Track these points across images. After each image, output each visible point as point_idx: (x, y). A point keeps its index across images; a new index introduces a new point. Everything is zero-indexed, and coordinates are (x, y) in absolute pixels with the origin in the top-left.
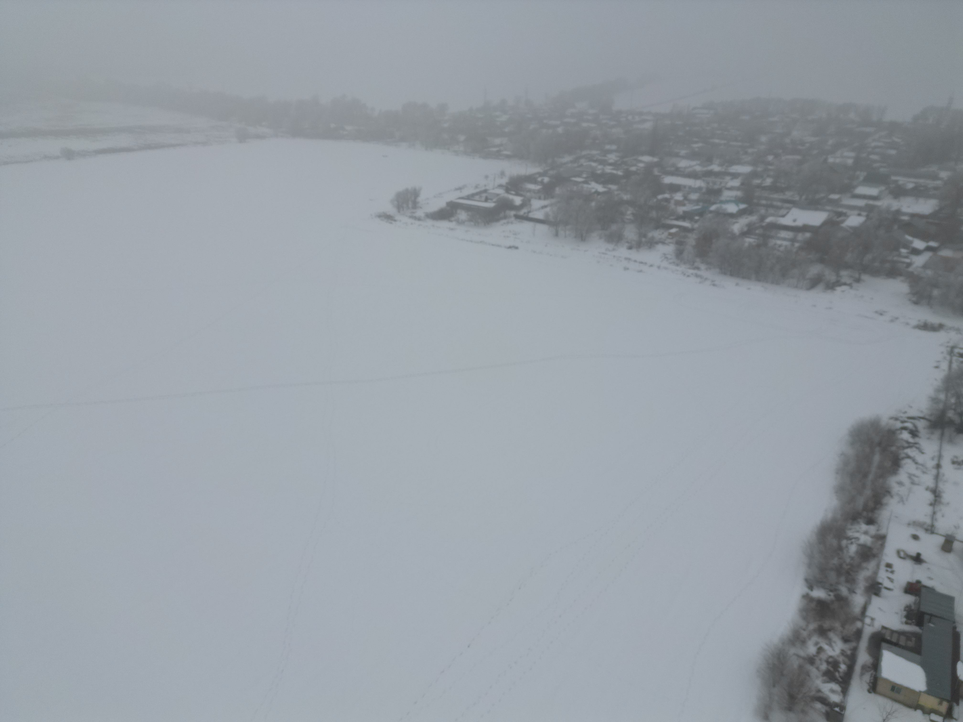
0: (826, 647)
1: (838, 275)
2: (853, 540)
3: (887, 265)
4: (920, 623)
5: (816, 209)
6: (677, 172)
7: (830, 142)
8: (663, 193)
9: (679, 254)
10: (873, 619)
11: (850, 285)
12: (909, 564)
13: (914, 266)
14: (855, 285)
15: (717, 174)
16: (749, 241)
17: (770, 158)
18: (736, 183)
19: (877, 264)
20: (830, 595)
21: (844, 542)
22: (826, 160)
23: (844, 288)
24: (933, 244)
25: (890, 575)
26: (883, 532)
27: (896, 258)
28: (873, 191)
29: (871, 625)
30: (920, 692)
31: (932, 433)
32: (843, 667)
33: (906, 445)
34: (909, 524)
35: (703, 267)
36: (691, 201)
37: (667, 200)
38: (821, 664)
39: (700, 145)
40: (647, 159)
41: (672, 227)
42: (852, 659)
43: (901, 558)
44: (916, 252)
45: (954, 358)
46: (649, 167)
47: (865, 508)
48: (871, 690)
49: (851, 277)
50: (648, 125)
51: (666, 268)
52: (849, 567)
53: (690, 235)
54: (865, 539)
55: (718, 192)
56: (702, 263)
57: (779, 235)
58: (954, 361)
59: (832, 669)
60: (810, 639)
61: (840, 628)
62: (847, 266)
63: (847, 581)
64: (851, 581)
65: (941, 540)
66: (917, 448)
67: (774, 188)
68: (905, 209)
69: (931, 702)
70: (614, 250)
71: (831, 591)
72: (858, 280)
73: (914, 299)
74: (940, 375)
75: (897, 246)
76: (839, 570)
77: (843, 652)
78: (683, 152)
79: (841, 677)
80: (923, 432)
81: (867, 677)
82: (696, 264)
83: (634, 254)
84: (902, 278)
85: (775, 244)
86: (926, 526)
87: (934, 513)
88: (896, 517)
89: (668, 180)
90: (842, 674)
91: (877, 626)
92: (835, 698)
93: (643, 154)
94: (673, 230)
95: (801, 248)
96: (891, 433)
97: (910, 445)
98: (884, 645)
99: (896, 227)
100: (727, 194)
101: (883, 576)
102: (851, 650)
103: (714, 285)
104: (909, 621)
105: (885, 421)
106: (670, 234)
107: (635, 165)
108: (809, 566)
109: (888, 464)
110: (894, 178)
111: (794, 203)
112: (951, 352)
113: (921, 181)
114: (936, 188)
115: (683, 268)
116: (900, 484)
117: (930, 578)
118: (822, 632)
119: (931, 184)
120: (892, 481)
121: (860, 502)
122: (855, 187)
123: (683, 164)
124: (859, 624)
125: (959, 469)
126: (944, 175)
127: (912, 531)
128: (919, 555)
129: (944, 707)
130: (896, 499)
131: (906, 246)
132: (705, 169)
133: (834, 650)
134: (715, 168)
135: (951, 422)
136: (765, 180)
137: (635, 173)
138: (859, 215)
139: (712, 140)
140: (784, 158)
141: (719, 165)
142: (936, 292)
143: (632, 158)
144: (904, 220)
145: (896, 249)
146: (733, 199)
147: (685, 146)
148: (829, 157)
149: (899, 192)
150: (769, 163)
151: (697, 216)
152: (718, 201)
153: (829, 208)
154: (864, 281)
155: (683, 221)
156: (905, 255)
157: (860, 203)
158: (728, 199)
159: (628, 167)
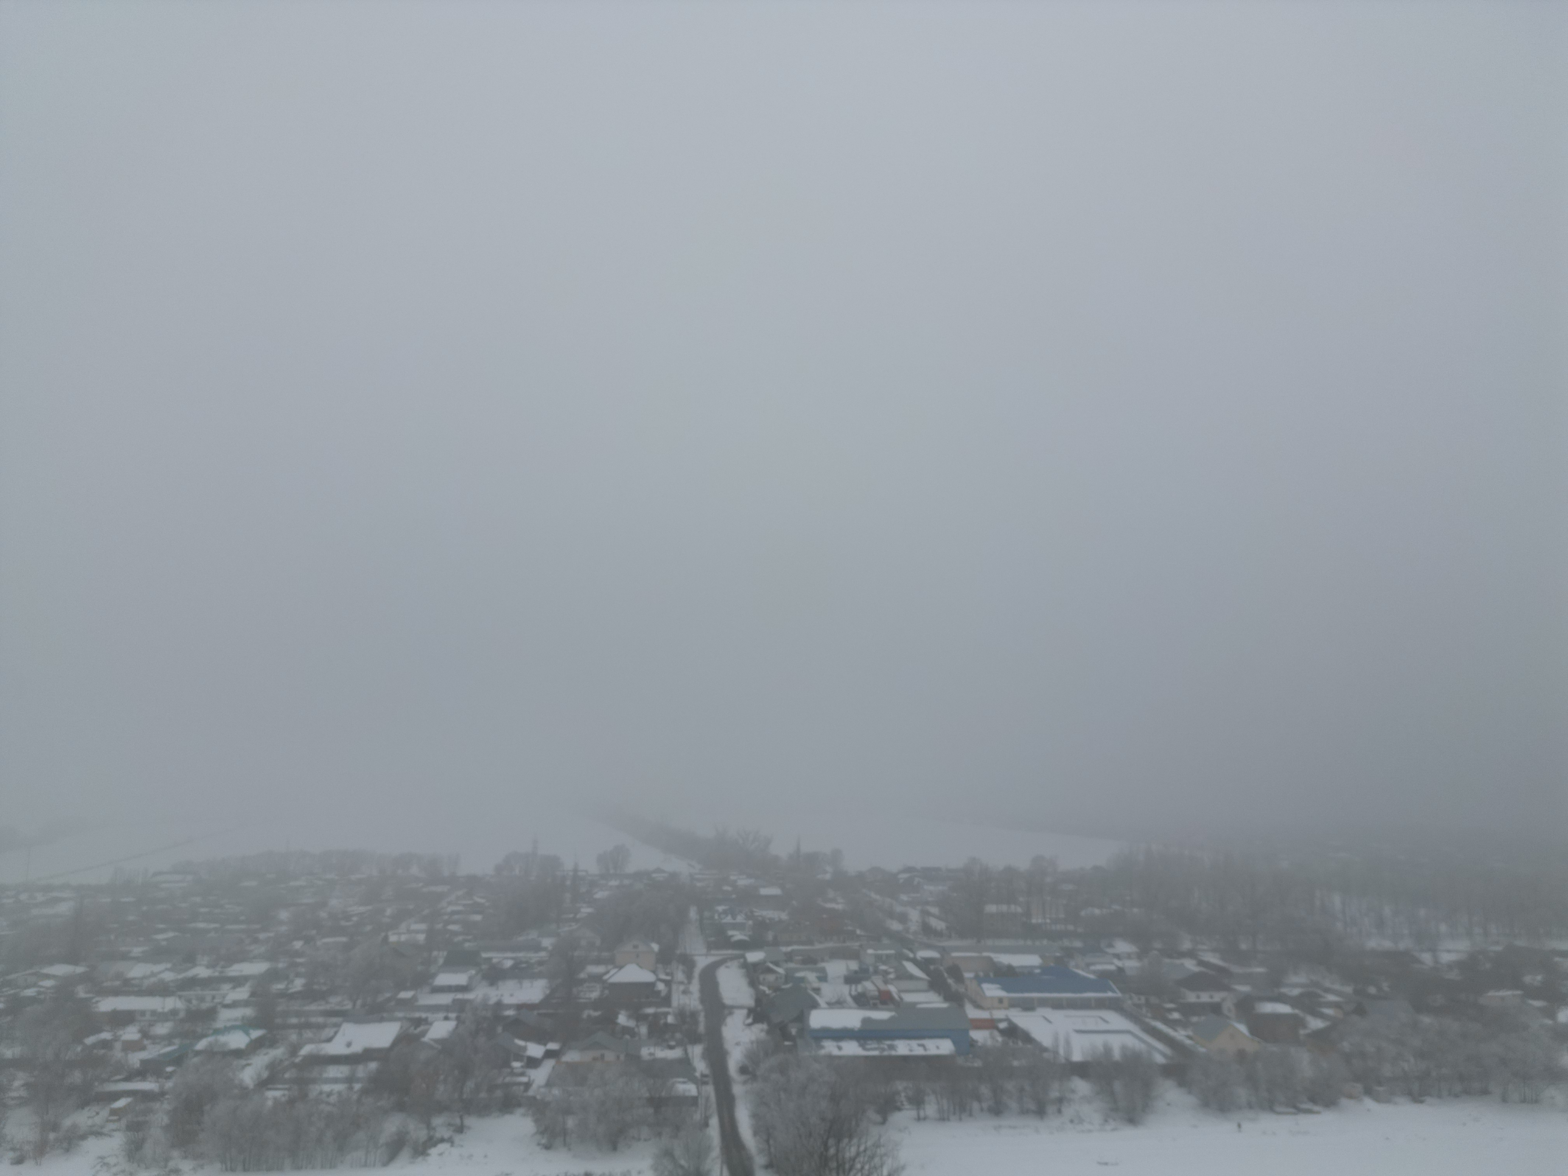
1: (429, 1126)
3: (499, 1093)
5: (382, 1020)
6: (127, 988)
7: (389, 912)
8: (100, 1031)
9: (134, 1149)
11: (450, 1141)
13: (534, 1086)
14: (457, 1138)
15: (206, 983)
16: (273, 1095)
17: (298, 945)
18: (242, 993)
19: (483, 1095)
22: (386, 939)
23: (441, 1147)
24: (553, 1046)
27: (508, 1079)
28: (460, 978)
35: (187, 1165)
36: (155, 1039)
37: (106, 1045)
39: (171, 934)
40: (61, 969)
41: (117, 1096)
44: (533, 1063)
46: (66, 986)
49: (449, 1125)
50: (64, 908)
53: (156, 1105)
55: (210, 1014)
56: (186, 1157)
57: (325, 1075)
62: (441, 1108)
67: (310, 994)
68: (507, 1000)
72: (460, 1129)
73: (544, 1141)
75: (506, 1057)
78: (137, 951)
82: (172, 1163)
84: (521, 1110)
85: (321, 1093)
89: (107, 1005)
93: (53, 961)
94: (121, 1103)
95: (364, 1092)
99: (500, 1029)
100: (226, 1016)
106: (114, 1112)
107: (35, 985)
110: (484, 955)
111: (345, 1015)
113: (521, 955)
114: (541, 963)
119: (534, 957)
122: (434, 976)
123: (137, 971)
126: (547, 942)
131: (518, 1057)
132: (180, 976)
134: (201, 972)
136: (292, 981)
137: (33, 1000)
138: (446, 1018)
139: (192, 925)
140: (319, 943)
141: (208, 967)
142: (571, 1122)
143: (28, 972)
144: (508, 1017)
145: (506, 1064)
146: (238, 1023)
147: (141, 939)
148: (390, 933)
149: (495, 975)
150: (298, 954)
151: (169, 1064)
152: (211, 1031)
153: (400, 1015)
154: (469, 1128)
155: (140, 1081)
156: (520, 1070)
157: (445, 999)
158: (229, 1024)
159: (18, 990)
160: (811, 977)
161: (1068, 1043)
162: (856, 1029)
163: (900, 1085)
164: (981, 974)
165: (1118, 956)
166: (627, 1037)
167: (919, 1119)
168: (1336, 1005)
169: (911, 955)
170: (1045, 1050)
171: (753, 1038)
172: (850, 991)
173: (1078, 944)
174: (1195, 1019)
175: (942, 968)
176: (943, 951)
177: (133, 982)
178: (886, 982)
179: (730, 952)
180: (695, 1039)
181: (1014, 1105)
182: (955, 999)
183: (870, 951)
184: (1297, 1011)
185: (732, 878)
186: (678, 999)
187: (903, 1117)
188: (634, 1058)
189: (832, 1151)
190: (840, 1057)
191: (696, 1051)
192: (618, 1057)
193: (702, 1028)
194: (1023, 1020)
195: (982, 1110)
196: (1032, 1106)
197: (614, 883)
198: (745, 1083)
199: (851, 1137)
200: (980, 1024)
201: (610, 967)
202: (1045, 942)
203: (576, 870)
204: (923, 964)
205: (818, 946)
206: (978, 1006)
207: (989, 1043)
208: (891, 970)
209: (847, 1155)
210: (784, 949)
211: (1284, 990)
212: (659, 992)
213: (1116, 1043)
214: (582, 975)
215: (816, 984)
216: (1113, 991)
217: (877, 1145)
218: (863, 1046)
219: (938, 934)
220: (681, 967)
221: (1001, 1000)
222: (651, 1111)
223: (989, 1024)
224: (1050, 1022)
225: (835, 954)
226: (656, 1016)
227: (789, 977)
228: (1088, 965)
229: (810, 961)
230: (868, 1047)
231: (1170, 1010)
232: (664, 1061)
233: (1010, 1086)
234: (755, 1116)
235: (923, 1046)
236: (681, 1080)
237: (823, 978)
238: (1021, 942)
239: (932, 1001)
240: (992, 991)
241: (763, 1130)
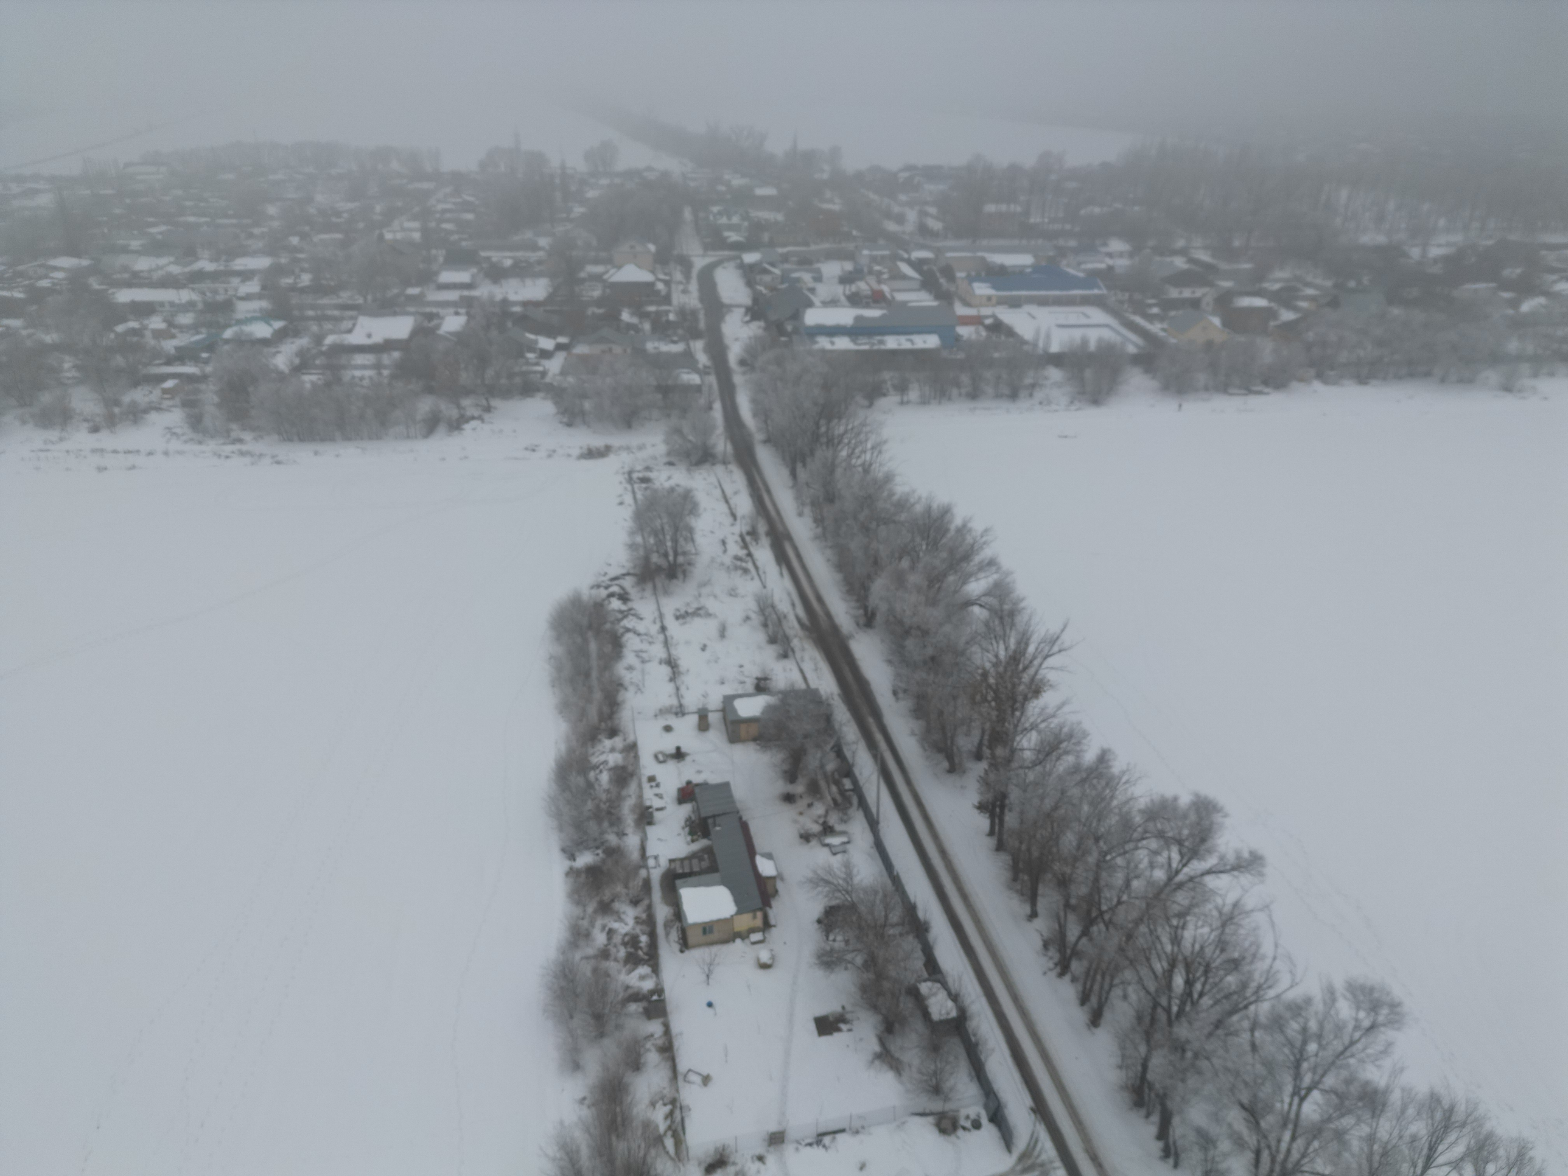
0: (615, 925)
1: (459, 407)
2: (601, 767)
3: (518, 380)
4: (706, 834)
5: (395, 314)
6: (136, 280)
7: (378, 209)
8: (124, 320)
9: (196, 422)
10: (656, 858)
11: (480, 418)
12: (672, 765)
13: (550, 374)
14: (486, 416)
15: (214, 276)
16: (309, 379)
17: (295, 240)
18: (253, 287)
19: (504, 381)
20: (598, 854)
21: (592, 775)
22: (381, 237)
23: (474, 424)
24: (562, 340)
25: (656, 791)
26: (631, 739)
27: (524, 368)
28: (463, 277)
29: (658, 865)
30: (732, 916)
31: (644, 590)
32: (644, 939)
33: (620, 616)
34: (656, 716)
35: (247, 436)
36: (182, 328)
37: (134, 332)
38: (618, 951)
39: (163, 228)
40: (66, 262)
41: (164, 378)
42: (649, 922)
43: (661, 762)
44: (546, 354)
45: (636, 486)
46: (77, 278)
47: (602, 718)
48: (684, 949)
49: (477, 405)
50: (45, 200)
51: (180, 453)
52: (608, 804)
53: (203, 387)
54: (615, 759)
55: (227, 306)
56: (244, 430)
57: (353, 362)
58: (636, 490)
59: (632, 950)
60: (593, 926)
61: (624, 891)
62: (467, 392)
63: (612, 824)
64: (615, 821)
65: (694, 719)
66: (634, 615)
67: (318, 289)
68: (512, 297)
69: (745, 921)
70: (61, 439)
71: (597, 848)
72: (488, 409)
73: (565, 420)
74: (627, 512)
75: (520, 350)
76: (597, 816)
77: (638, 921)
78: (135, 244)
79: (646, 954)
80: (633, 592)
81: (674, 935)
82: (234, 435)
83: (106, 439)
84: (541, 395)
85: (353, 377)
86: (674, 710)
87: (678, 689)
88: (639, 713)
89: (124, 296)
90: (645, 950)
91: (664, 863)
92: (648, 985)
93: (56, 253)
94: (170, 384)
95: (393, 377)
96: (599, 606)
97: (625, 614)
98: (678, 882)
99: (509, 324)
100: (243, 308)
101: (650, 797)
102: (645, 911)
103: (278, 463)
104: (695, 837)
105: (586, 594)
106: (165, 391)
107: (46, 277)
108: (561, 829)
109: (608, 648)
110: (483, 254)
111: (360, 309)
112: (630, 480)
113: (519, 254)
114: (540, 262)
115: (211, 445)
116: (630, 668)
117: (699, 772)
118: (605, 908)
119: (534, 256)
120: (620, 669)
121: (593, 712)
122: (437, 273)
123: (143, 264)
124: (643, 873)
125: (685, 623)
126: (543, 242)
127: (662, 722)
128: (678, 749)
129: (759, 922)
130: (632, 690)
131: (532, 349)
132: (187, 269)
133: (626, 924)
134: (206, 265)
135: (659, 569)
136: (299, 277)
137: (50, 291)
138: (457, 314)
139: (182, 219)
140: (316, 239)
141: (211, 260)
142: (587, 405)
143: (35, 263)
144: (516, 313)
145: (521, 355)
146: (258, 315)
147: (135, 232)
148: (384, 231)
149: (496, 274)
150: (295, 250)
151: (204, 352)
152: (233, 322)
153: (411, 309)
154: (496, 408)
155: (181, 365)
156: (534, 361)
157: (452, 296)
158: (249, 315)
159: (32, 281)
160: (807, 277)
161: (1048, 336)
162: (849, 326)
163: (887, 375)
164: (973, 273)
165: (1110, 255)
166: (632, 332)
167: (902, 403)
168: (1313, 299)
169: (906, 256)
170: (1024, 342)
171: (751, 334)
172: (844, 290)
173: (1072, 243)
174: (1172, 313)
175: (935, 268)
176: (938, 251)
177: (142, 274)
178: (879, 282)
179: (726, 253)
180: (696, 335)
181: (990, 390)
182: (945, 297)
183: (866, 252)
184: (1273, 304)
185: (727, 177)
186: (677, 298)
187: (889, 401)
188: (639, 352)
189: (823, 429)
190: (831, 351)
191: (698, 346)
192: (625, 351)
193: (702, 325)
194: (1007, 316)
195: (960, 395)
196: (1006, 391)
197: (604, 181)
198: (744, 373)
199: (840, 418)
200: (966, 321)
201: (609, 267)
202: (1040, 242)
203: (563, 167)
204: (917, 265)
205: (813, 247)
206: (967, 304)
207: (974, 337)
208: (885, 270)
209: (836, 432)
210: (781, 250)
211: (1266, 285)
212: (659, 292)
213: (1094, 336)
214: (583, 275)
215: (811, 284)
216: (1099, 288)
217: (863, 424)
218: (854, 341)
219: (934, 234)
220: (679, 268)
221: (989, 298)
222: (659, 396)
223: (976, 321)
224: (1033, 317)
225: (830, 256)
226: (658, 314)
227: (784, 278)
228: (1079, 264)
229: (805, 262)
230: (859, 342)
231: (1151, 306)
232: (668, 354)
233: (988, 374)
234: (754, 401)
235: (911, 341)
236: (685, 370)
237: (818, 279)
238: (1016, 242)
239: (923, 299)
240: (982, 289)
241: (762, 412)
